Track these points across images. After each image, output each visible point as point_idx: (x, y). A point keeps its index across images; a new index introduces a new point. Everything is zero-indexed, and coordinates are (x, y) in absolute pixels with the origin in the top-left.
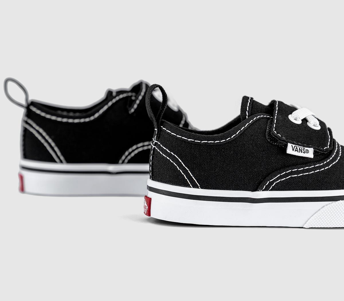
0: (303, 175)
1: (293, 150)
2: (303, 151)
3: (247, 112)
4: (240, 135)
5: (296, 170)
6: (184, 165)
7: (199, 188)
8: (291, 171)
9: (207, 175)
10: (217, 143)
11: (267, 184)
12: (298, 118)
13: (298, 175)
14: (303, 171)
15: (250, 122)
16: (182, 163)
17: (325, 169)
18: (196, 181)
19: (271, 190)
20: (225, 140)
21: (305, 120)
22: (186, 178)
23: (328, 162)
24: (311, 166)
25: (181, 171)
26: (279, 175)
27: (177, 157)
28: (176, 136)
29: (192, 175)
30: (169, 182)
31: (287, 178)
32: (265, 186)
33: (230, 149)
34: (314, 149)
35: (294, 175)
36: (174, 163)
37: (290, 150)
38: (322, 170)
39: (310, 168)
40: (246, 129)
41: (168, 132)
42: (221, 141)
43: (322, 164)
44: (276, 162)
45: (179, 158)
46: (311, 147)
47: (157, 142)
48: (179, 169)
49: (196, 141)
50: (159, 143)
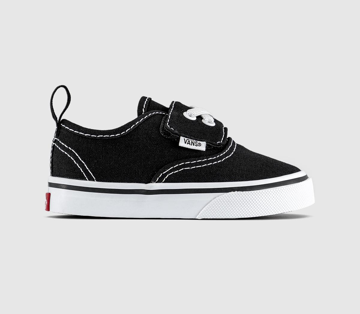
0: (195, 168)
1: (185, 143)
2: (195, 144)
3: (143, 109)
4: (134, 129)
5: (189, 162)
6: (80, 159)
7: (94, 181)
8: (183, 163)
9: (102, 168)
10: (112, 136)
11: (160, 176)
12: (193, 115)
13: (191, 167)
14: (196, 164)
15: (145, 118)
16: (79, 157)
17: (218, 163)
18: (92, 174)
19: (164, 182)
20: (119, 134)
21: (200, 118)
22: (82, 171)
23: (221, 156)
24: (204, 159)
25: (77, 164)
26: (172, 168)
27: (74, 152)
28: (74, 132)
29: (87, 169)
30: (66, 176)
31: (180, 170)
32: (158, 178)
33: (124, 143)
34: (206, 143)
35: (187, 167)
36: (71, 158)
37: (183, 143)
38: (215, 164)
39: (203, 161)
40: (141, 124)
41: (66, 128)
42: (116, 135)
43: (215, 157)
44: (169, 155)
45: (76, 153)
46: (204, 141)
47: (57, 139)
48: (76, 163)
49: (92, 136)
50: (58, 140)
